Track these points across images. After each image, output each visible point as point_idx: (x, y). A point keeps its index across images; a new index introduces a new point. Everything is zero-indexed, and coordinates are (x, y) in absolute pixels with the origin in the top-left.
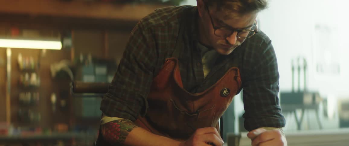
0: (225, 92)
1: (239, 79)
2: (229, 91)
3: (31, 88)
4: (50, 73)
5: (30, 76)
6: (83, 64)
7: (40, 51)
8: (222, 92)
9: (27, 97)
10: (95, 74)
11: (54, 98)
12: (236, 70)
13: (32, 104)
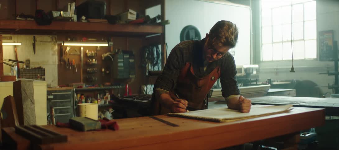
0: (213, 78)
1: (219, 72)
2: (215, 78)
3: (93, 65)
4: (101, 57)
5: (92, 60)
6: (118, 53)
7: (97, 47)
8: (211, 78)
9: (91, 70)
10: (124, 58)
11: (103, 70)
12: (218, 68)
13: (94, 72)
